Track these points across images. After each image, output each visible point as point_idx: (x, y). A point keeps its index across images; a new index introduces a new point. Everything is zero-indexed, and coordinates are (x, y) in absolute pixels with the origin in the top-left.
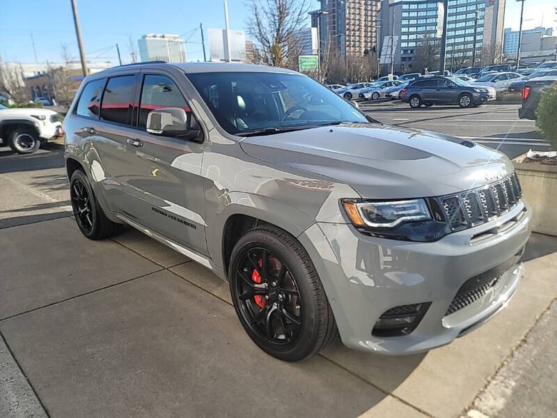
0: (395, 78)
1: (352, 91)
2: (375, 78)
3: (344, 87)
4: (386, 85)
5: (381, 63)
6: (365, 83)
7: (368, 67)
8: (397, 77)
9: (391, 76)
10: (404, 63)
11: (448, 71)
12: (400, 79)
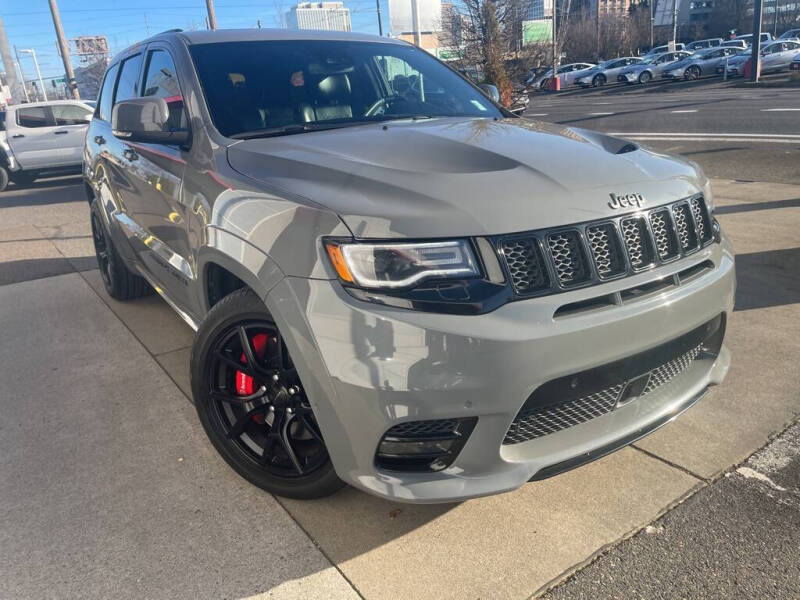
0: (679, 48)
1: (606, 72)
2: (646, 50)
3: (593, 66)
4: (663, 59)
5: (656, 24)
6: (628, 58)
7: (635, 32)
8: (683, 45)
9: (672, 45)
10: (695, 23)
11: (768, 34)
12: (687, 49)
